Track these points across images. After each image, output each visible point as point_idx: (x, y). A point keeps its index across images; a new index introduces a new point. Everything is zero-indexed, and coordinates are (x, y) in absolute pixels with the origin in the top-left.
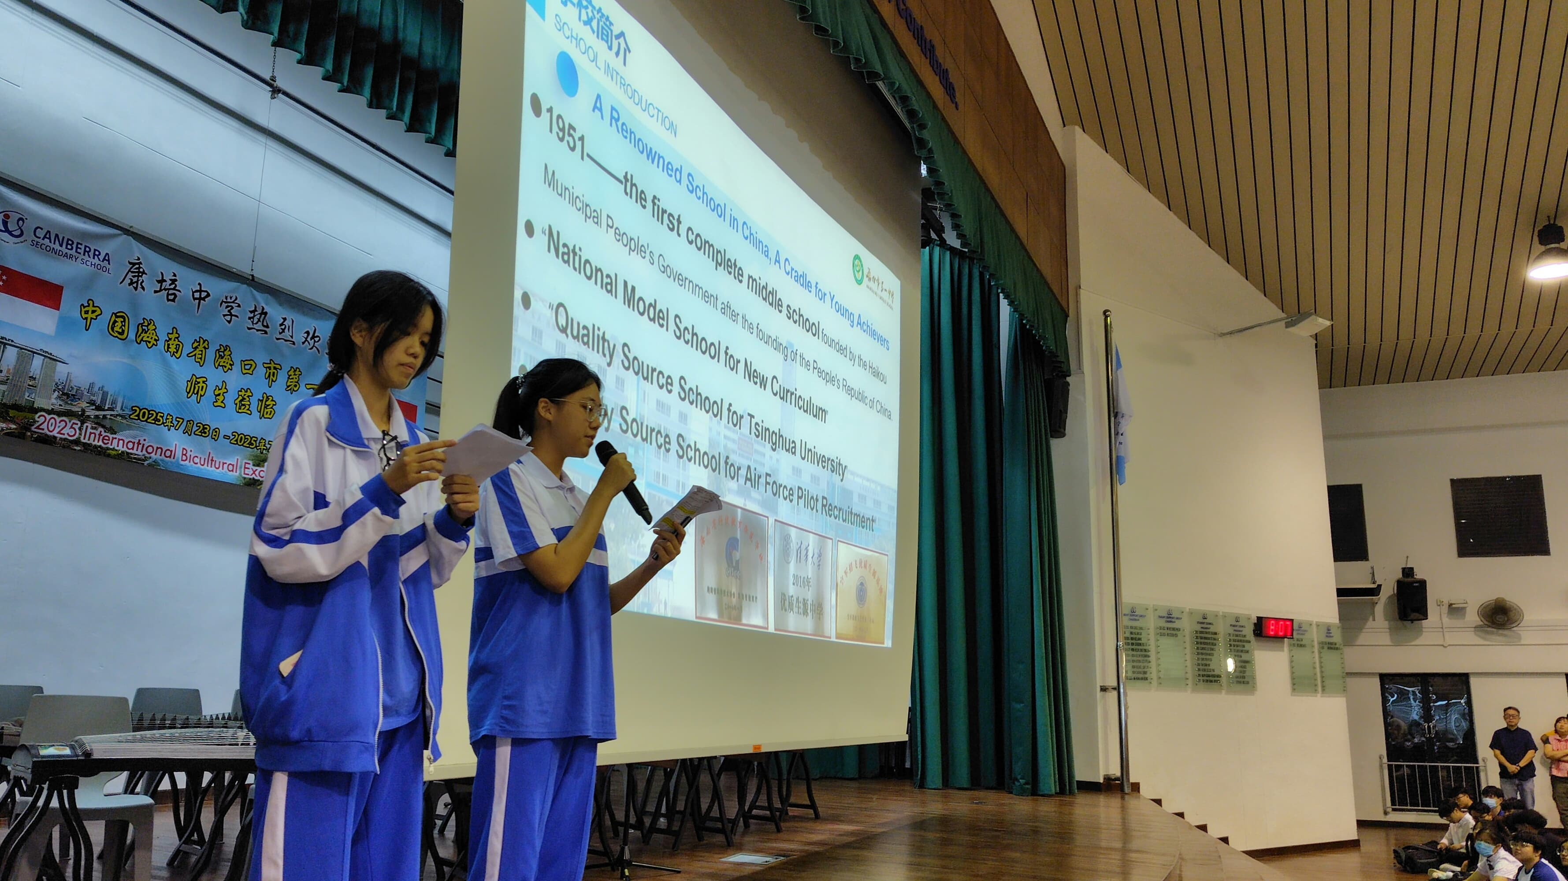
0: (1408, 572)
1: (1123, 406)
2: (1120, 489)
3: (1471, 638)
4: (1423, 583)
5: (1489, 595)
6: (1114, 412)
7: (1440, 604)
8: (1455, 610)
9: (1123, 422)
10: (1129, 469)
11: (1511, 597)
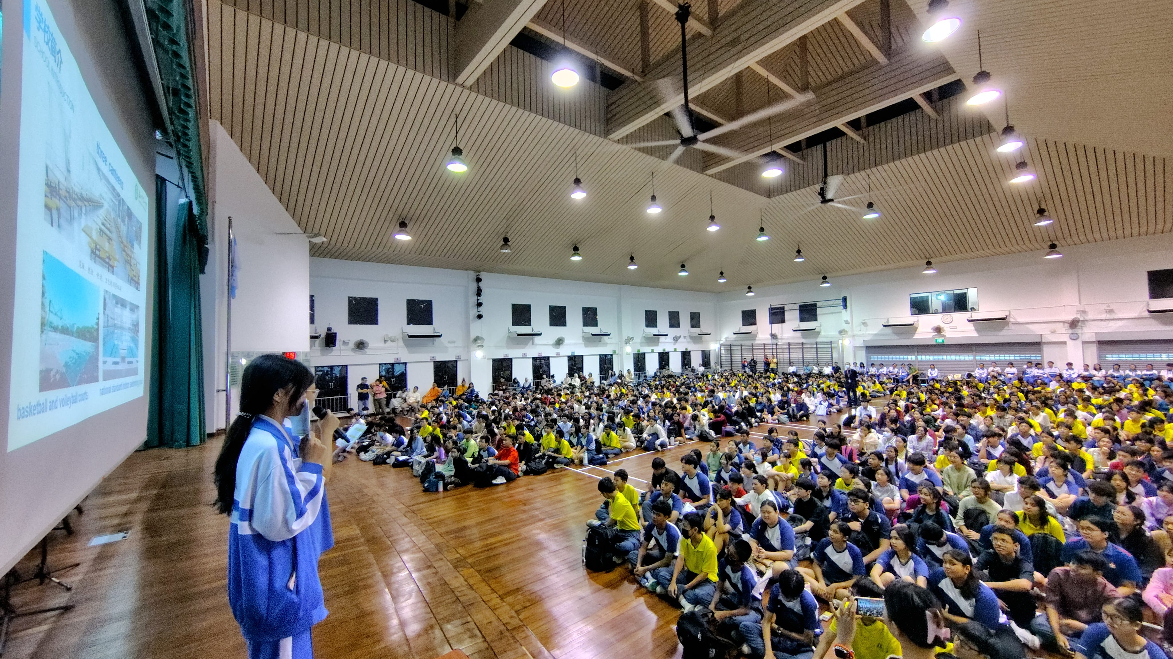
0: (329, 329)
1: (237, 263)
2: (233, 301)
3: (351, 353)
4: (336, 334)
5: (358, 339)
6: (231, 265)
7: (340, 341)
8: (345, 343)
9: (236, 270)
10: (237, 292)
11: (365, 339)
